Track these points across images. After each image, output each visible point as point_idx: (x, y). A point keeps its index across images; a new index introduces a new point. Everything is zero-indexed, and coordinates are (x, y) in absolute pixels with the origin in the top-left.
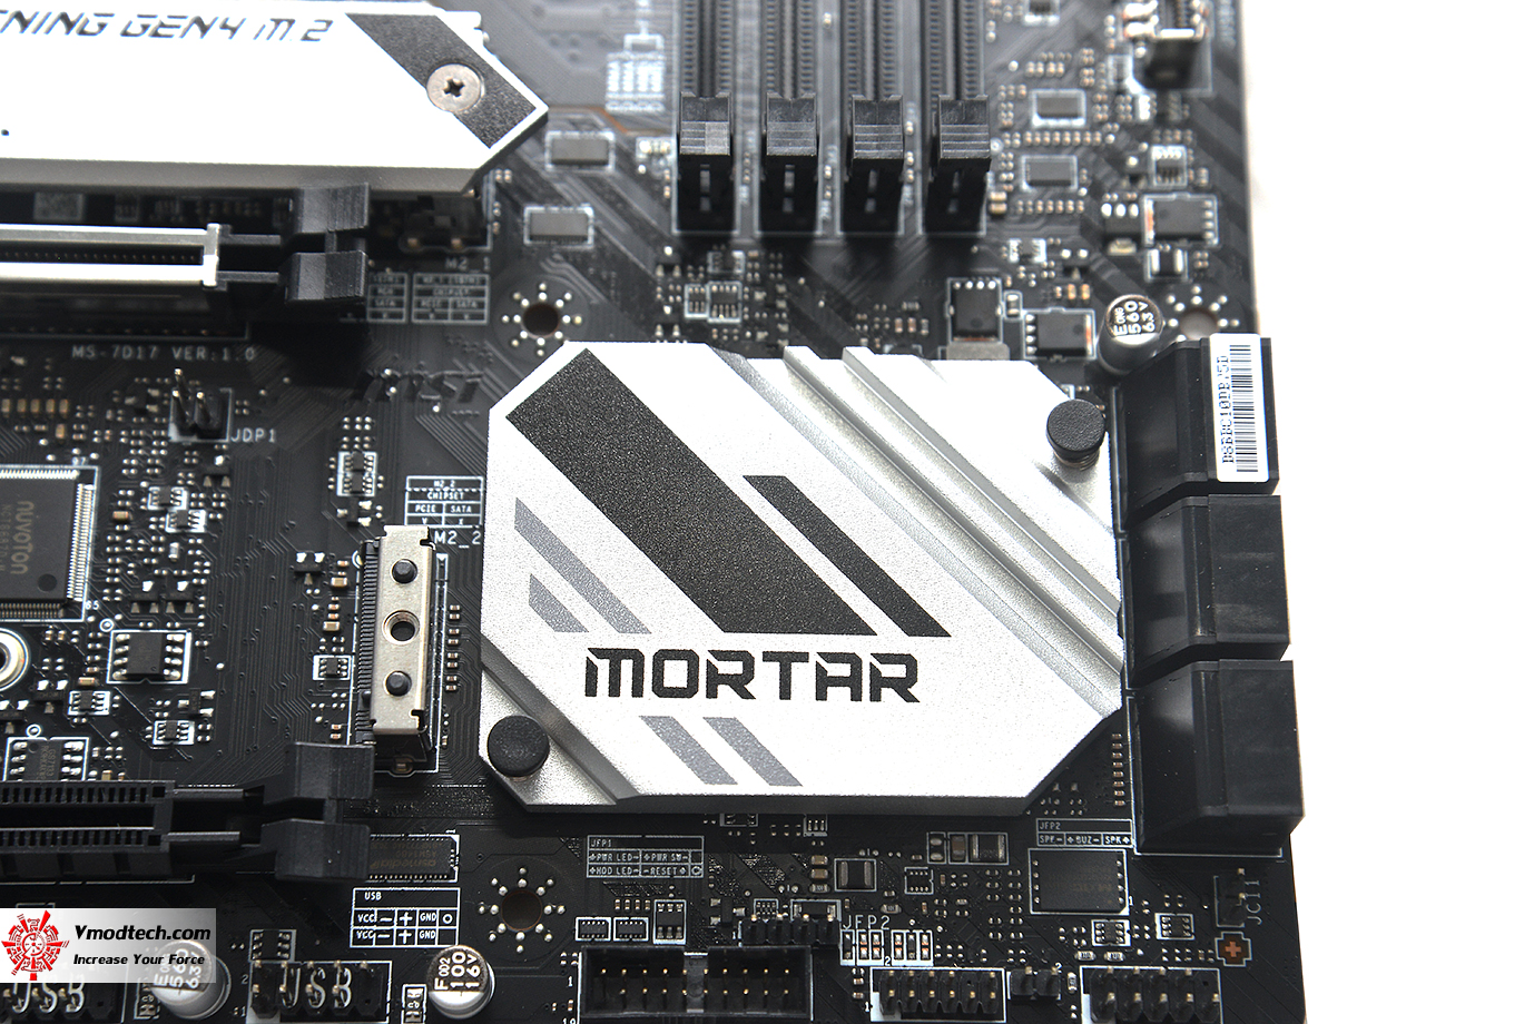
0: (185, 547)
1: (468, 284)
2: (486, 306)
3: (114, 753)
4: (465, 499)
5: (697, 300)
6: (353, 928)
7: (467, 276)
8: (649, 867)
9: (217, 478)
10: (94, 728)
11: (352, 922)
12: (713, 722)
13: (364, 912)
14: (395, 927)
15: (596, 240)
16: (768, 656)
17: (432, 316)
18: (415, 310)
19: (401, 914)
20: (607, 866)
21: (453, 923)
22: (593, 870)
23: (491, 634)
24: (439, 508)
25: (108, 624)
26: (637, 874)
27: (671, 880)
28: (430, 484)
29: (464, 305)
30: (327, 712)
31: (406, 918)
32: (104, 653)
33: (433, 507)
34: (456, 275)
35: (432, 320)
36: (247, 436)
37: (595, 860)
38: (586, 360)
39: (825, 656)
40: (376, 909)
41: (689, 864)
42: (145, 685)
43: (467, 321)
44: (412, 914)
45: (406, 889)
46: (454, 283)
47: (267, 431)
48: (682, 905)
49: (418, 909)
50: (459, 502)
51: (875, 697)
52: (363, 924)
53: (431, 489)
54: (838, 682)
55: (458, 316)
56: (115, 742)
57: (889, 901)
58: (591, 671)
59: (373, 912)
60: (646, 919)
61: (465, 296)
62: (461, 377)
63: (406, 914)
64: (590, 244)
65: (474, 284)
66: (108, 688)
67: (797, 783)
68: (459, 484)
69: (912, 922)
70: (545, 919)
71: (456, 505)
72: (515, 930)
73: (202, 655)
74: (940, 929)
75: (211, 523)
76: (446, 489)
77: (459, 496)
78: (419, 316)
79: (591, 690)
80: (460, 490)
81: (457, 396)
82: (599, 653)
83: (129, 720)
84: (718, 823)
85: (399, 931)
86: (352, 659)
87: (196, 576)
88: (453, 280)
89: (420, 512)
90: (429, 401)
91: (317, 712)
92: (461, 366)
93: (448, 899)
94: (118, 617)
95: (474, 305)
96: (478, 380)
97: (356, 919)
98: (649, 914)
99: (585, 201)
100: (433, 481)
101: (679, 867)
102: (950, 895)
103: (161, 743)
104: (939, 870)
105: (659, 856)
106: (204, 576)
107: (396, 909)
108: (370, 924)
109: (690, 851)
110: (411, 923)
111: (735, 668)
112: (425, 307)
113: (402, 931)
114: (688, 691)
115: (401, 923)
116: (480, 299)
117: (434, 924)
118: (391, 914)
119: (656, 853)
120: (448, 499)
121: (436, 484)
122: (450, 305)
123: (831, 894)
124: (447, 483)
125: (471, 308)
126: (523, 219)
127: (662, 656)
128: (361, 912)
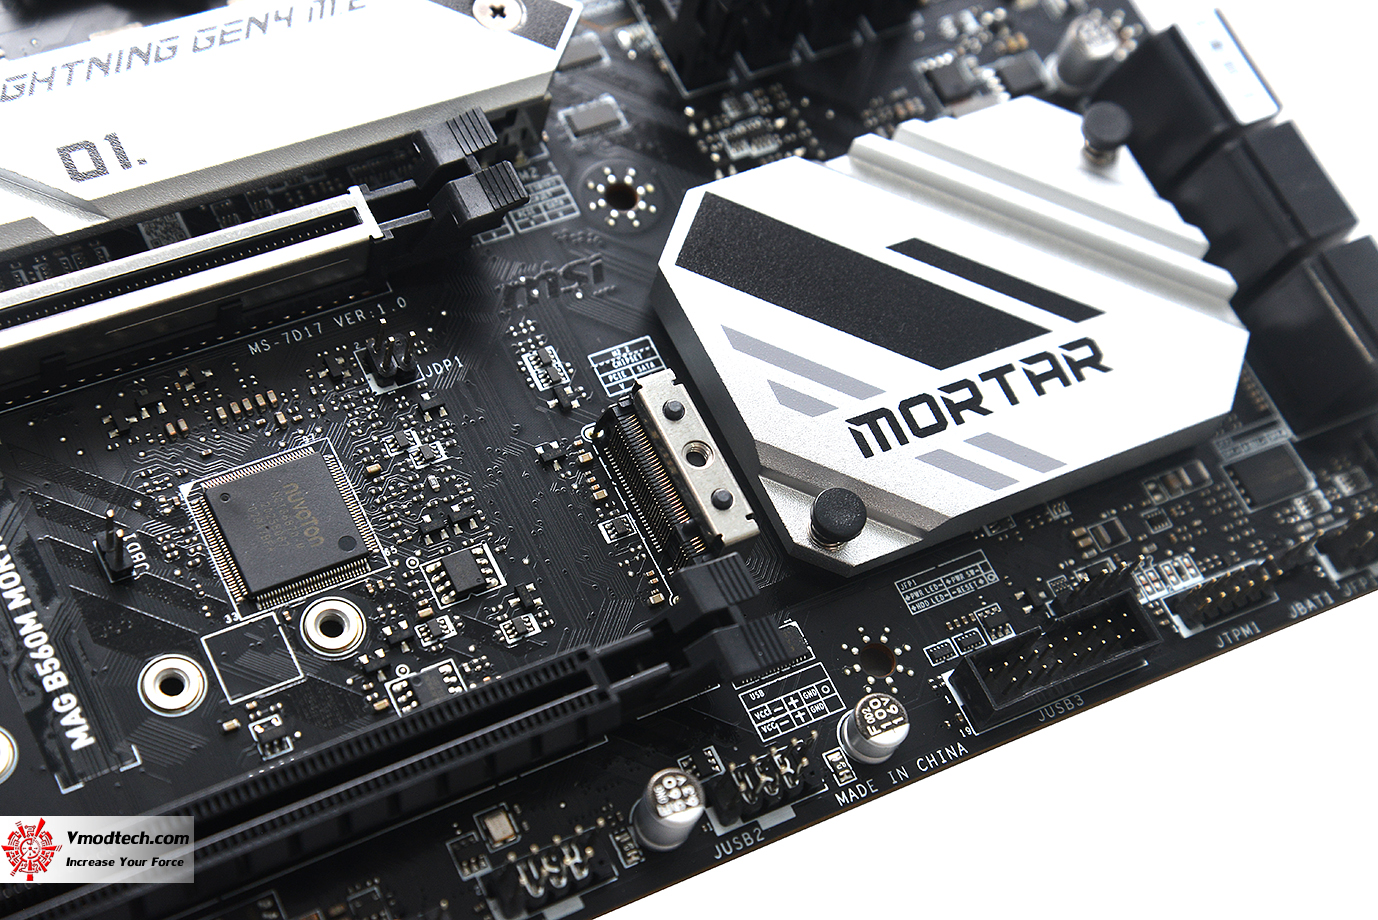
0: (440, 476)
1: (545, 188)
2: (572, 200)
3: (482, 663)
4: (644, 358)
5: (734, 141)
6: (756, 726)
7: (542, 181)
8: (954, 589)
9: (434, 412)
10: (451, 650)
11: (753, 722)
12: (973, 441)
13: (758, 710)
14: (789, 712)
15: (629, 119)
16: (985, 377)
17: (532, 223)
18: (516, 223)
19: (787, 700)
20: (922, 601)
21: (832, 691)
22: (914, 608)
23: (764, 437)
24: (628, 373)
25: (412, 561)
26: (948, 597)
27: (977, 592)
28: (609, 355)
29: (553, 205)
30: (634, 566)
31: (793, 702)
32: (424, 586)
33: (623, 373)
34: (533, 184)
35: (534, 226)
36: (439, 368)
37: (911, 600)
38: (710, 201)
39: (1026, 361)
40: (766, 704)
41: (983, 574)
42: (472, 599)
43: (563, 218)
44: (796, 696)
45: (780, 679)
46: (535, 191)
47: (452, 360)
48: (997, 607)
49: (798, 691)
50: (641, 362)
51: (1080, 378)
52: (762, 720)
53: (613, 360)
54: (1046, 376)
55: (553, 216)
56: (476, 654)
57: (1146, 542)
58: (859, 438)
59: (764, 707)
60: (976, 629)
61: (550, 198)
62: (584, 263)
63: (791, 698)
64: (625, 126)
65: (552, 186)
66: (444, 612)
67: (1060, 464)
68: (632, 348)
69: (1170, 553)
70: (901, 660)
71: (640, 366)
72: (883, 677)
73: (506, 558)
74: (1192, 549)
75: (449, 449)
76: (625, 355)
77: (638, 357)
78: (522, 226)
79: (867, 452)
80: (636, 352)
81: (591, 279)
82: (858, 421)
83: (478, 632)
84: (986, 535)
85: (794, 714)
86: (629, 516)
87: (462, 496)
88: (534, 189)
89: (614, 380)
90: (570, 291)
91: (626, 568)
92: (580, 255)
93: (816, 675)
94: (418, 553)
95: (562, 202)
96: (599, 261)
97: (755, 718)
98: (976, 624)
99: (603, 92)
100: (610, 353)
101: (977, 580)
102: (1186, 521)
103: (515, 640)
104: (1167, 506)
105: (957, 577)
106: (470, 494)
107: (782, 698)
108: (768, 718)
109: (978, 564)
110: (800, 704)
111: (964, 395)
112: (523, 217)
113: (796, 713)
114: (941, 426)
115: (792, 707)
116: (563, 196)
117: (817, 698)
118: (780, 704)
119: (953, 576)
120: (630, 363)
121: (614, 354)
122: (542, 209)
123: (1100, 555)
124: (623, 350)
125: (559, 206)
126: (560, 122)
127: (905, 406)
128: (755, 711)
